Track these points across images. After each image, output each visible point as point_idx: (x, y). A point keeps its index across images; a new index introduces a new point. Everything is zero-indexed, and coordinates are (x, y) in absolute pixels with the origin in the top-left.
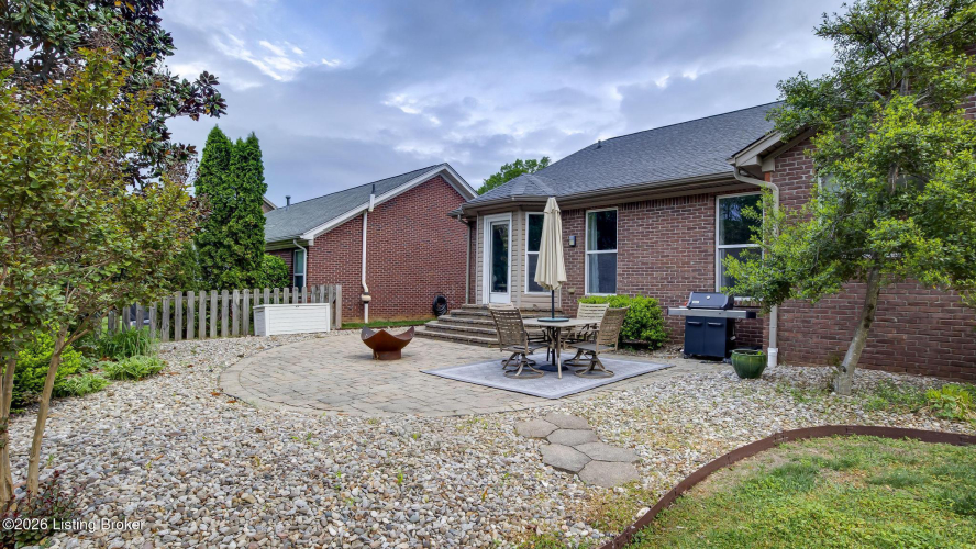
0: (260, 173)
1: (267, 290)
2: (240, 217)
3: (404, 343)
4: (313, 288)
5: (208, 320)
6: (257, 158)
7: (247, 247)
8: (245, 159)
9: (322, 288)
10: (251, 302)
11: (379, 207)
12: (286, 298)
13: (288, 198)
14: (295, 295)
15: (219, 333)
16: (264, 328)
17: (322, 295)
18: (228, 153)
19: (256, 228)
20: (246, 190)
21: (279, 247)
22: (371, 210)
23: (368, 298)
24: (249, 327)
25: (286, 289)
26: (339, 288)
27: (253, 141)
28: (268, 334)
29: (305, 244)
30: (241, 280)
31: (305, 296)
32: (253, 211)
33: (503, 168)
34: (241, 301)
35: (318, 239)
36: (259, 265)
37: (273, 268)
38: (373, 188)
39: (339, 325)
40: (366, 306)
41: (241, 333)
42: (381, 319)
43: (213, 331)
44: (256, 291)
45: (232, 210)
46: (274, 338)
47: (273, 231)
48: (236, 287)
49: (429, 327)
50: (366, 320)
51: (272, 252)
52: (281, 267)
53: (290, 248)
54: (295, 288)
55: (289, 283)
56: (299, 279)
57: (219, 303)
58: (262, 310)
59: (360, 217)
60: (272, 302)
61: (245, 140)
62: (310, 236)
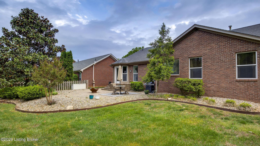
0: (72, 58)
1: (74, 81)
2: (68, 67)
3: (97, 90)
4: (83, 81)
5: (63, 87)
6: (71, 55)
7: (70, 73)
8: (69, 55)
9: (84, 81)
10: (71, 83)
11: (97, 64)
12: (77, 83)
13: (78, 60)
14: (79, 82)
15: (65, 89)
16: (73, 88)
17: (84, 82)
18: (66, 54)
19: (71, 69)
20: (69, 62)
21: (76, 72)
22: (95, 64)
23: (94, 82)
24: (70, 88)
25: (77, 81)
26: (88, 80)
27: (71, 52)
28: (74, 89)
29: (81, 72)
30: (69, 79)
31: (81, 82)
32: (71, 66)
33: (133, 49)
34: (69, 83)
35: (84, 71)
36: (72, 76)
37: (75, 77)
38: (96, 59)
39: (88, 88)
40: (94, 84)
41: (69, 89)
42: (97, 87)
43: (64, 89)
44: (72, 81)
45: (67, 66)
46: (75, 90)
47: (75, 69)
48: (68, 80)
49: (105, 88)
50: (94, 87)
51: (75, 73)
52: (76, 76)
53: (78, 73)
54: (79, 81)
55: (78, 79)
56: (80, 79)
57: (65, 84)
58: (73, 85)
59: (93, 66)
60: (75, 83)
61: (69, 51)
62: (82, 70)
